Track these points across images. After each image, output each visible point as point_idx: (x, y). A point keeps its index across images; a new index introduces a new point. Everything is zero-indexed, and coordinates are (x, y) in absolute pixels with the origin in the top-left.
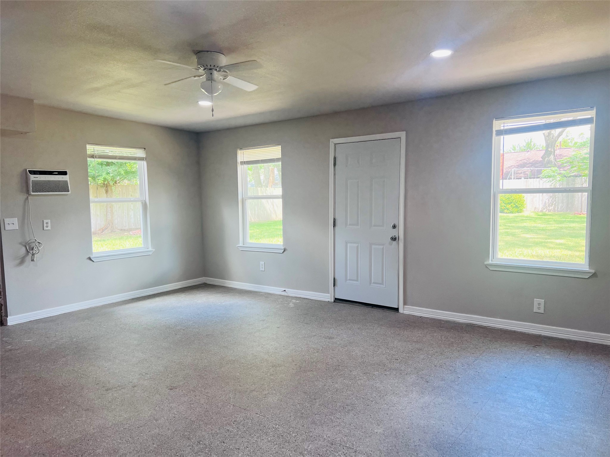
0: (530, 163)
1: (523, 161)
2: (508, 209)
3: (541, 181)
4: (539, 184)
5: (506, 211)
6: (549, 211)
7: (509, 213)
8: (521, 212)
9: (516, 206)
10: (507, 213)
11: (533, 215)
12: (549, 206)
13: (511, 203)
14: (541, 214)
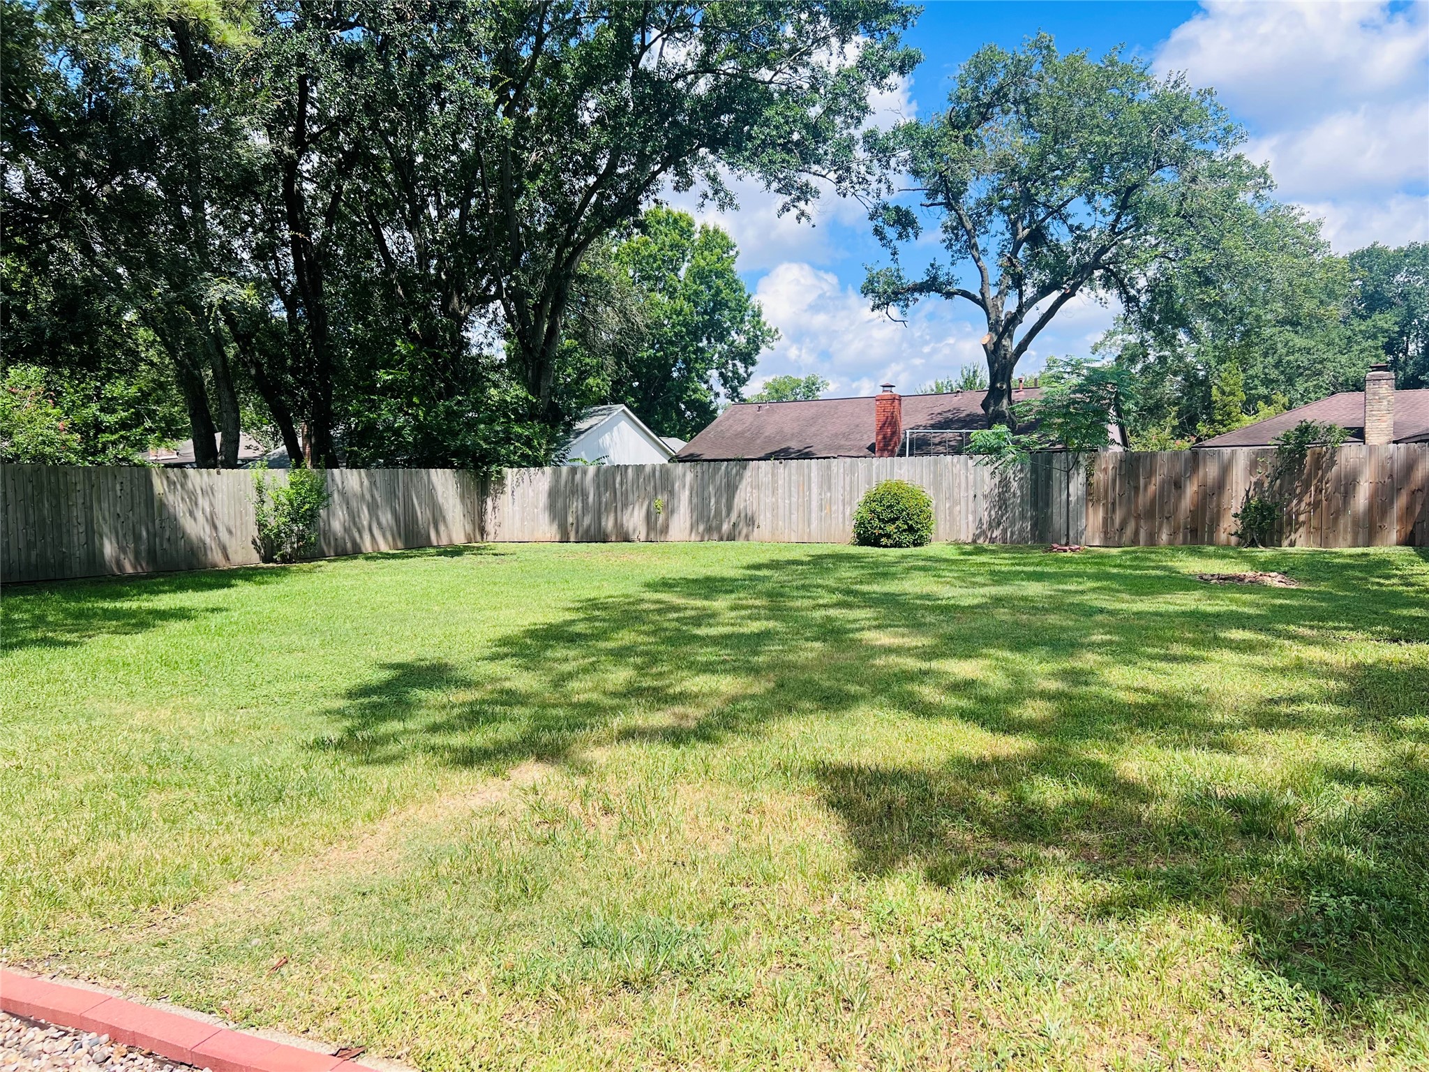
0: (959, 420)
1: (945, 415)
2: (888, 536)
3: (970, 463)
4: (967, 469)
5: (884, 541)
6: (992, 541)
7: (892, 546)
8: (921, 544)
9: (911, 529)
10: (886, 546)
11: (950, 553)
12: (990, 527)
13: (897, 519)
14: (969, 548)
